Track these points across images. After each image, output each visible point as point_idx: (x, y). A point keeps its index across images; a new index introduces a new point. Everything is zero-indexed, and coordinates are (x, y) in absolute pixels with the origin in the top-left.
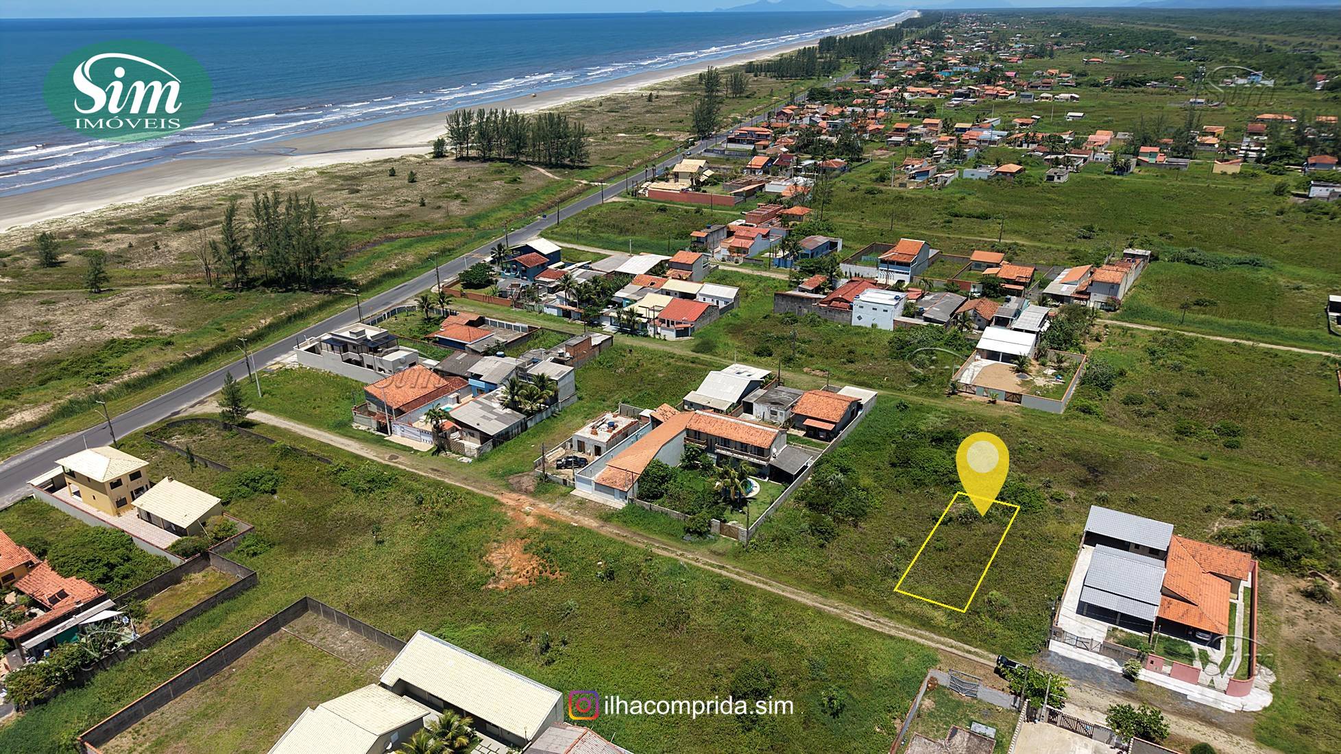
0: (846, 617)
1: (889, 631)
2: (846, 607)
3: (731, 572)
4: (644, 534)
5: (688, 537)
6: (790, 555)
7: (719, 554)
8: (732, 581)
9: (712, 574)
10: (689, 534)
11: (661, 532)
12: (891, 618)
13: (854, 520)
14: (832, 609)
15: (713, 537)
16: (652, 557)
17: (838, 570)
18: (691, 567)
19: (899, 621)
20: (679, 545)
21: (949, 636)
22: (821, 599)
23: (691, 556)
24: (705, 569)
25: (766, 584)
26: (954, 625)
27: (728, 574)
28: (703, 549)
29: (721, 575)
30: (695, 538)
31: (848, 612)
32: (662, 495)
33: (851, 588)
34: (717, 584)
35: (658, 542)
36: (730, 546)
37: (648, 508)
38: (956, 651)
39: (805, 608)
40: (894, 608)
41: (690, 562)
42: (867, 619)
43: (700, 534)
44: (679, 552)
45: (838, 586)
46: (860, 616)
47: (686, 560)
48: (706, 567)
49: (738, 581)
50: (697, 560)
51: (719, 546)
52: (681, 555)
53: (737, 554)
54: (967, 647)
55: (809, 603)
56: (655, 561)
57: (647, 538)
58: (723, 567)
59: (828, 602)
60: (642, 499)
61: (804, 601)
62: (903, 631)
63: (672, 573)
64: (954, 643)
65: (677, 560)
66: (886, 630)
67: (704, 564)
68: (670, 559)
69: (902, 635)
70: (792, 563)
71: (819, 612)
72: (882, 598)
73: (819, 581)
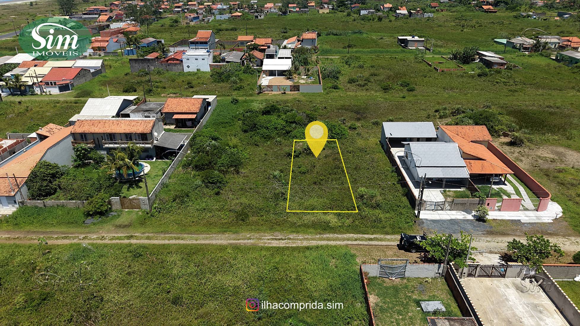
0: (261, 243)
1: (302, 243)
2: (257, 235)
3: (141, 238)
4: (40, 230)
5: (89, 220)
6: (193, 207)
7: (125, 226)
8: (144, 247)
9: (120, 247)
10: (90, 218)
11: (59, 224)
12: (298, 232)
13: (235, 169)
14: (246, 241)
15: (116, 214)
16: (51, 249)
17: (239, 209)
18: (97, 246)
19: (305, 233)
20: (79, 230)
21: (348, 232)
22: (233, 236)
23: (95, 236)
24: (112, 244)
25: (179, 238)
26: (348, 222)
27: (138, 242)
28: (108, 226)
29: (130, 245)
30: (97, 219)
31: (261, 239)
32: (55, 191)
33: (255, 219)
34: (128, 254)
35: (57, 233)
36: (134, 216)
37: (41, 206)
38: (361, 243)
39: (222, 248)
40: (295, 223)
41: (95, 242)
42: (280, 239)
43: (101, 214)
44: (82, 236)
45: (243, 220)
46: (273, 239)
47: (90, 241)
48: (114, 242)
49: (150, 245)
50: (103, 238)
51: (124, 219)
52: (84, 238)
53: (142, 222)
54: (366, 236)
55: (224, 242)
56: (53, 252)
57: (44, 233)
58: (132, 236)
59: (241, 236)
60: (34, 199)
61: (219, 242)
62: (313, 239)
63: (74, 259)
64: (355, 236)
65: (79, 244)
66: (299, 244)
67: (111, 239)
68: (71, 245)
69: (314, 243)
70: (196, 214)
71: (236, 248)
72: (282, 219)
73: (226, 221)
